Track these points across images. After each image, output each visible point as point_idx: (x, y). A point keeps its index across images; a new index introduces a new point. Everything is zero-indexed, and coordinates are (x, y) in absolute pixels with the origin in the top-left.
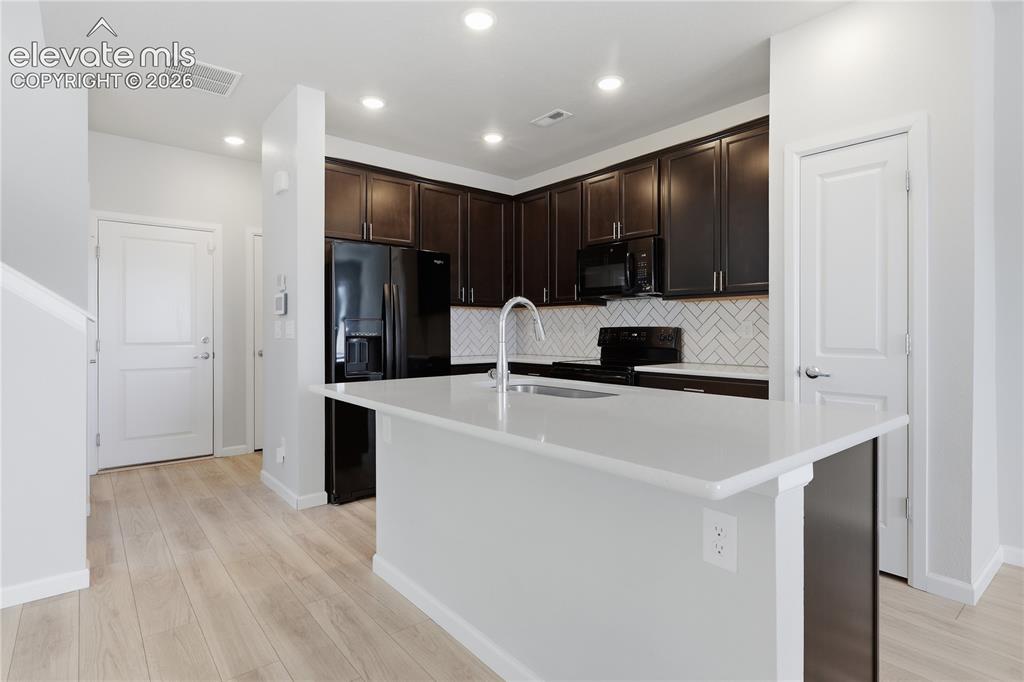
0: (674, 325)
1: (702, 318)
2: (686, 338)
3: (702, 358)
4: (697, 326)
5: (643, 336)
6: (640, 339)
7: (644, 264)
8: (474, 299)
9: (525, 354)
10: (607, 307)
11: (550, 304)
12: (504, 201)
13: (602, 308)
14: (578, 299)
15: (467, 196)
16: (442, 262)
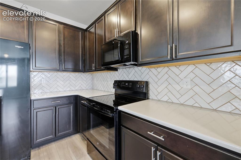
0: (145, 80)
1: (159, 77)
2: (151, 87)
3: (159, 97)
4: (156, 80)
5: (130, 85)
6: (129, 86)
7: (127, 47)
8: (64, 68)
9: (94, 89)
10: (118, 72)
11: (96, 71)
12: (81, 31)
13: (116, 72)
14: (103, 68)
15: (62, 26)
16: (23, 47)
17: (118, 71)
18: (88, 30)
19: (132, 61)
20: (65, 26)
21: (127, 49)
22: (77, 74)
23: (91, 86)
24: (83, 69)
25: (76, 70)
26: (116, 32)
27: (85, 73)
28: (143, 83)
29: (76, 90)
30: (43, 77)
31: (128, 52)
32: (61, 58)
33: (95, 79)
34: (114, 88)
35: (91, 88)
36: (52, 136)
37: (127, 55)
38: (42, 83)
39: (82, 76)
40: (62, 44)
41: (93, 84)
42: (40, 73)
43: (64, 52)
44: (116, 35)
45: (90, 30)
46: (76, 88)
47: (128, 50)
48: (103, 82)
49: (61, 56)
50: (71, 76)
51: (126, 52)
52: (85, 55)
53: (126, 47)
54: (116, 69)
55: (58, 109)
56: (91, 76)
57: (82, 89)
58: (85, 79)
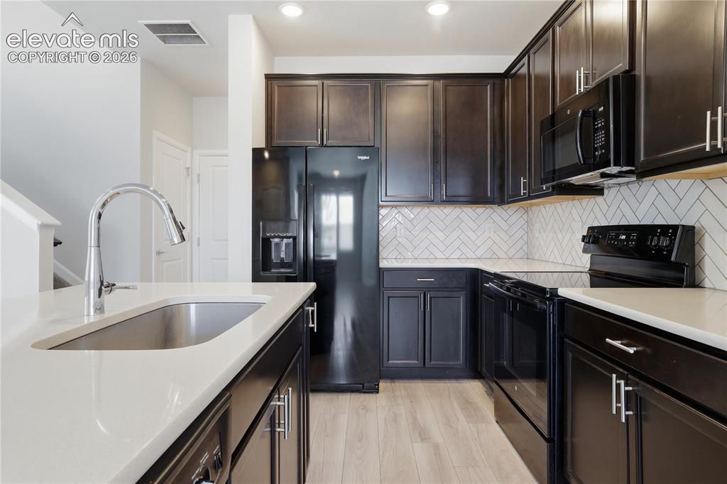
5: (633, 240)
6: (628, 243)
7: (601, 123)
8: (446, 196)
9: (533, 259)
10: (604, 197)
11: (530, 198)
12: (491, 81)
13: (599, 199)
14: (547, 188)
15: (440, 84)
16: (368, 158)
17: (603, 195)
18: (513, 71)
19: (615, 166)
20: (448, 82)
21: (602, 128)
22: (480, 210)
23: (525, 248)
24: (497, 194)
25: (477, 198)
26: (580, 77)
27: (505, 207)
28: (670, 231)
29: (479, 258)
30: (400, 219)
31: (603, 139)
32: (438, 169)
33: (537, 226)
34: (585, 251)
35: (526, 256)
36: (416, 362)
37: (602, 147)
38: (398, 235)
39: (495, 216)
40: (441, 132)
41: (531, 242)
42: (395, 211)
43: (446, 153)
44: (580, 87)
45: (519, 72)
46: (479, 253)
47: (603, 132)
48: (560, 235)
49: (437, 162)
50: (463, 216)
51: (600, 139)
52: (502, 151)
53: (600, 125)
54: (596, 191)
55: (431, 298)
56: (525, 216)
57: (495, 256)
58: (506, 227)
